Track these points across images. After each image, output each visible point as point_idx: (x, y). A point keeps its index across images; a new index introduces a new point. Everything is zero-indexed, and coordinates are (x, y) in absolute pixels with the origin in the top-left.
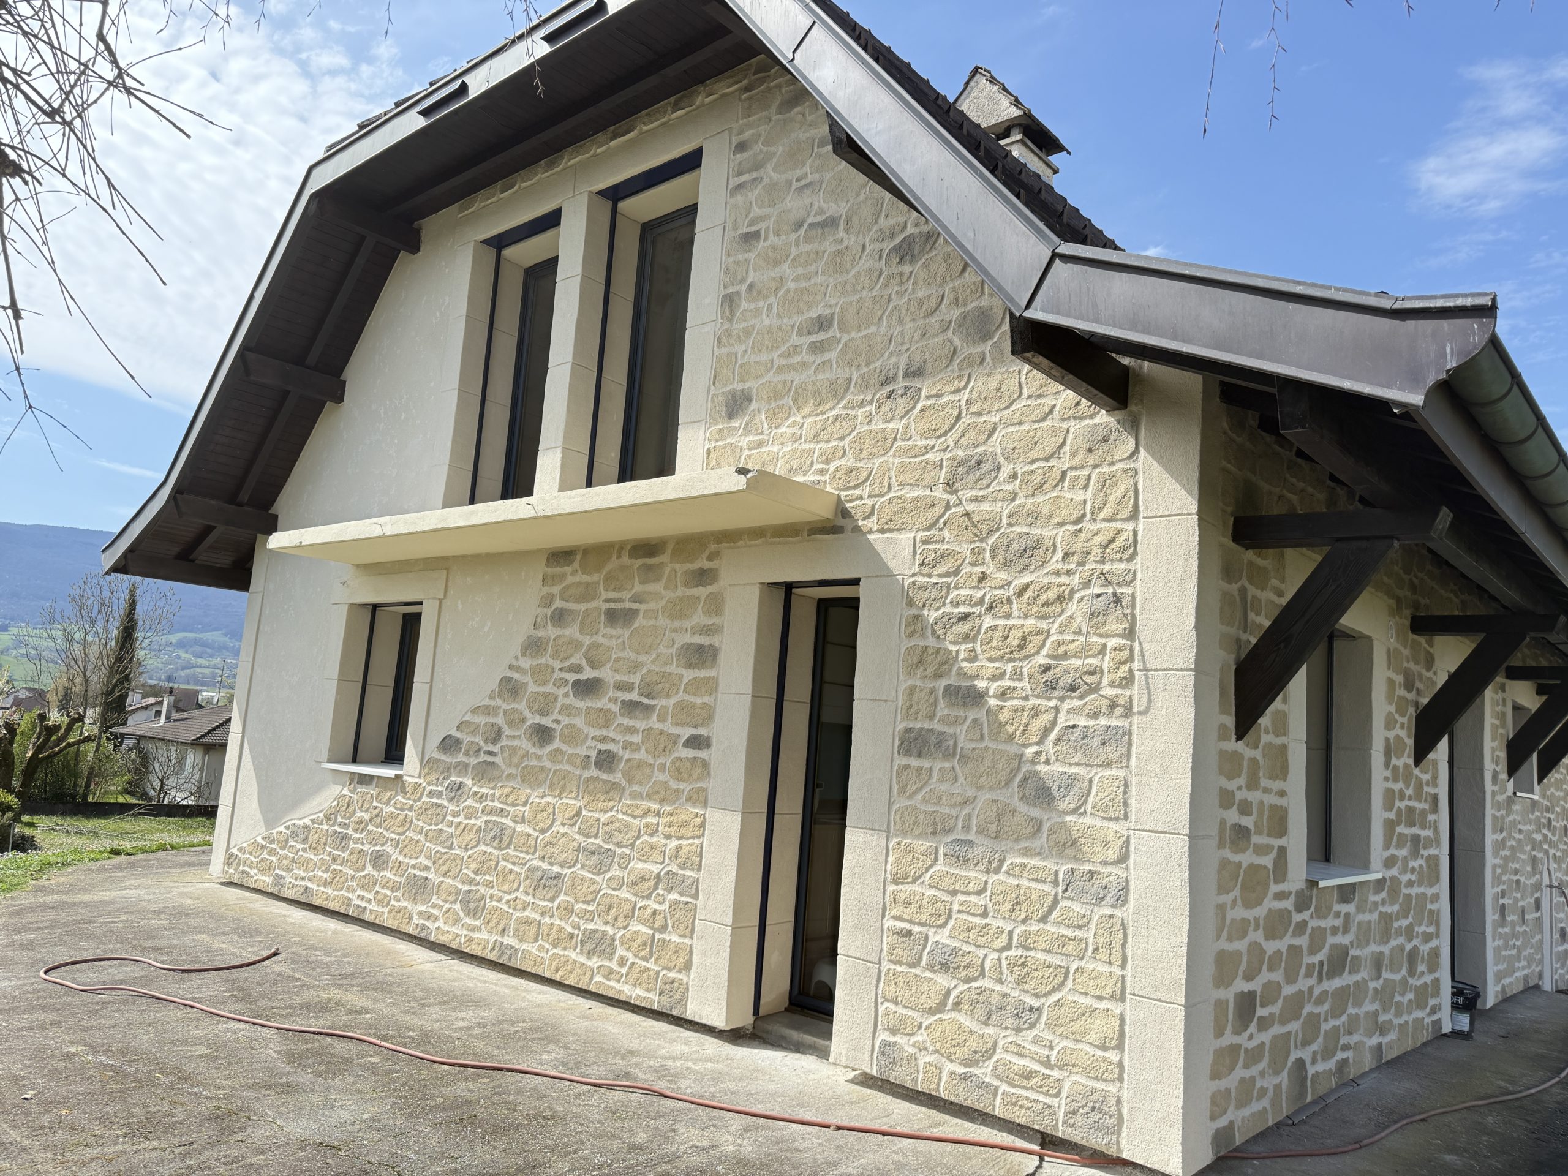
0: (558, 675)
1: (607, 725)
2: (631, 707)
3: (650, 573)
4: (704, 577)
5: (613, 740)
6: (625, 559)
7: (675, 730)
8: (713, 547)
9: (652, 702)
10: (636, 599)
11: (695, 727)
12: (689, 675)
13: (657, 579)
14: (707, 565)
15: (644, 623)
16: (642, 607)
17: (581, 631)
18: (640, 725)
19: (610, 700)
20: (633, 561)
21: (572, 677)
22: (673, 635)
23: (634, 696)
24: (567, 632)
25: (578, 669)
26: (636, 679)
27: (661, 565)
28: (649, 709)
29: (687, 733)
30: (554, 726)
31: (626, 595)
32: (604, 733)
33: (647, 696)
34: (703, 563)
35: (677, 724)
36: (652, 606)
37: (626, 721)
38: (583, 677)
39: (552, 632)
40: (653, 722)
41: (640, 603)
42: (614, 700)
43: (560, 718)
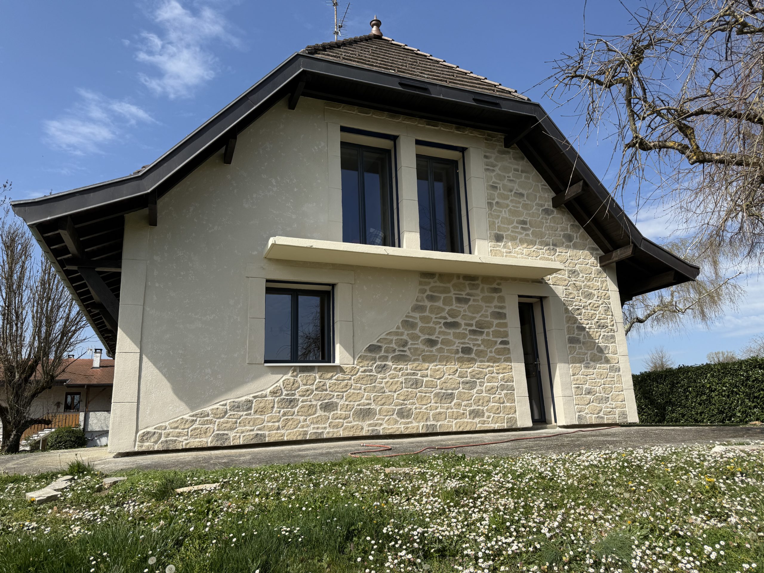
0: (434, 320)
1: (464, 338)
2: (473, 332)
3: (474, 287)
4: (496, 290)
5: (468, 343)
6: (461, 280)
7: (495, 339)
8: (499, 281)
9: (482, 330)
10: (468, 294)
11: (502, 338)
12: (496, 322)
13: (477, 289)
14: (497, 287)
15: (473, 303)
16: (472, 298)
17: (444, 304)
18: (480, 338)
19: (463, 329)
20: (465, 282)
21: (443, 321)
22: (487, 308)
23: (474, 328)
24: (436, 304)
25: (445, 318)
26: (474, 322)
27: (478, 285)
28: (482, 333)
29: (500, 340)
30: (437, 339)
31: (464, 293)
32: (463, 341)
33: (479, 328)
34: (495, 286)
35: (495, 337)
36: (476, 298)
37: (472, 337)
38: (448, 321)
39: (428, 304)
40: (484, 337)
41: (471, 296)
42: (466, 329)
43: (439, 336)
